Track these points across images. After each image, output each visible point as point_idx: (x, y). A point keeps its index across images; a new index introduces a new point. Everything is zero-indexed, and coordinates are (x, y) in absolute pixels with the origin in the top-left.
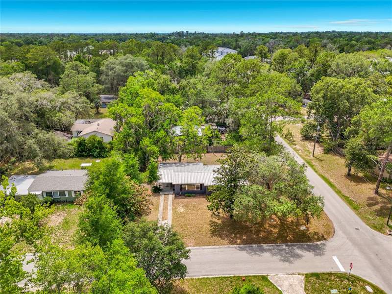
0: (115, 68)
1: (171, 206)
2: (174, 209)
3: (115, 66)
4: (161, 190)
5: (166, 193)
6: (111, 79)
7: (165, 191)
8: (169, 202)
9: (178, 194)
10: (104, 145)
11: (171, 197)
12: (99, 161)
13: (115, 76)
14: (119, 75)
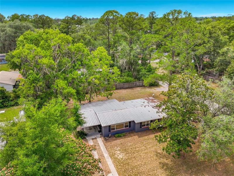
0: (5, 30)
1: (106, 153)
2: (112, 156)
3: (5, 28)
4: (86, 135)
5: (94, 137)
6: (3, 39)
7: (91, 135)
8: (102, 148)
9: (108, 136)
10: (7, 94)
11: (100, 141)
12: (4, 111)
13: (7, 36)
14: (10, 36)
